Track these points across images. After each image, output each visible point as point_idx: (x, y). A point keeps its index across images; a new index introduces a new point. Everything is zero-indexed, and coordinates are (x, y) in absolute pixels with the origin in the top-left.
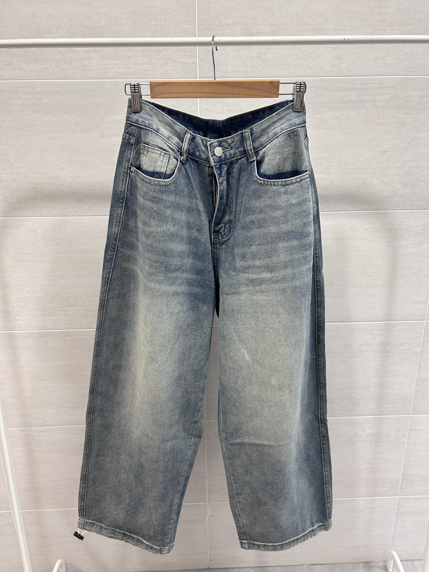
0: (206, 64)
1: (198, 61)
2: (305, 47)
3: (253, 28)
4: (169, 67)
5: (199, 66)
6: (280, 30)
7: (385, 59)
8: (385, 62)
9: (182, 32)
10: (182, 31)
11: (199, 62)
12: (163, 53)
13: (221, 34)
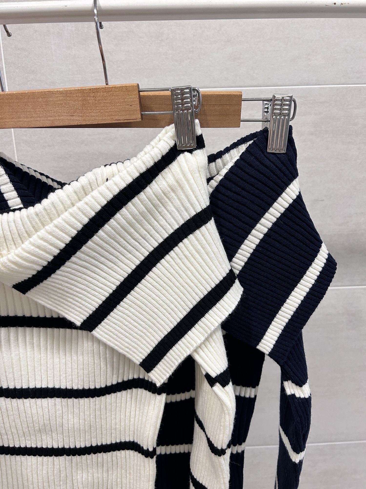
0: (17, 71)
1: (5, 66)
5: (6, 73)
7: (309, 59)
8: (310, 63)
11: (6, 68)
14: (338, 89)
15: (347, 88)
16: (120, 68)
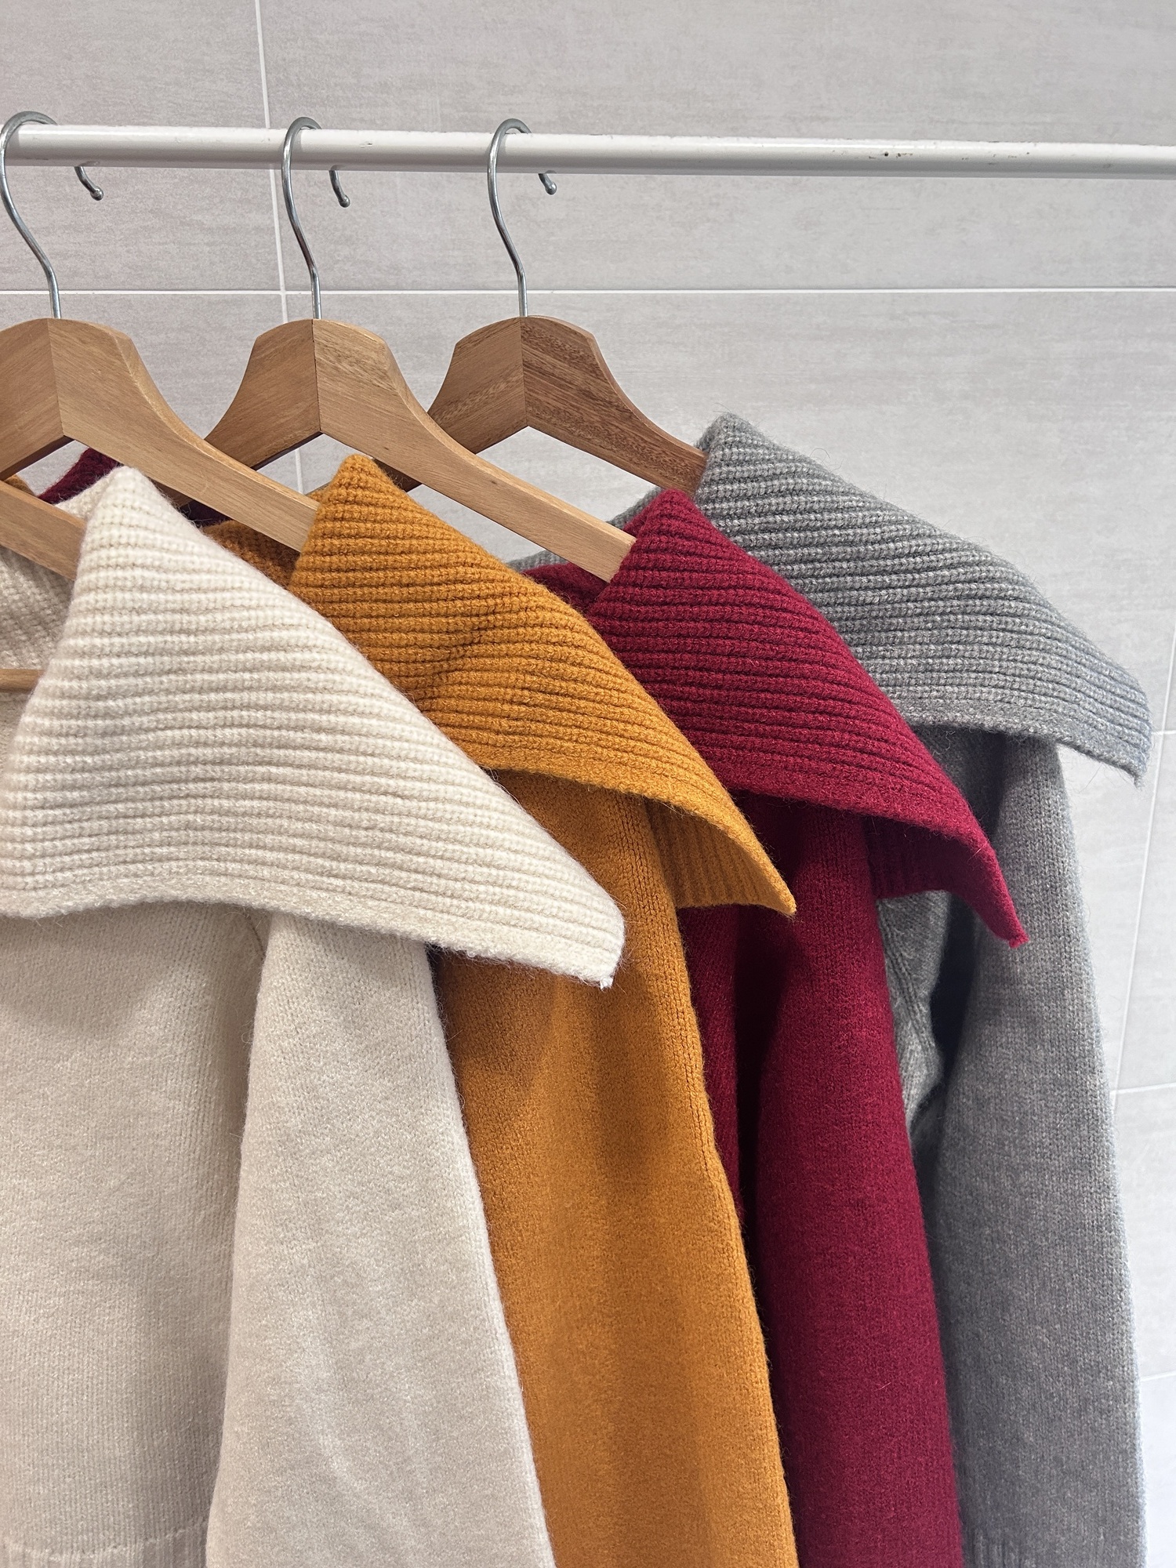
2: (684, 182)
3: (490, 104)
4: (160, 244)
5: (282, 241)
6: (590, 114)
7: (964, 229)
8: (964, 239)
9: (207, 109)
10: (207, 105)
12: (132, 190)
13: (362, 120)
14: (1021, 297)
15: (1038, 295)
16: (553, 238)
